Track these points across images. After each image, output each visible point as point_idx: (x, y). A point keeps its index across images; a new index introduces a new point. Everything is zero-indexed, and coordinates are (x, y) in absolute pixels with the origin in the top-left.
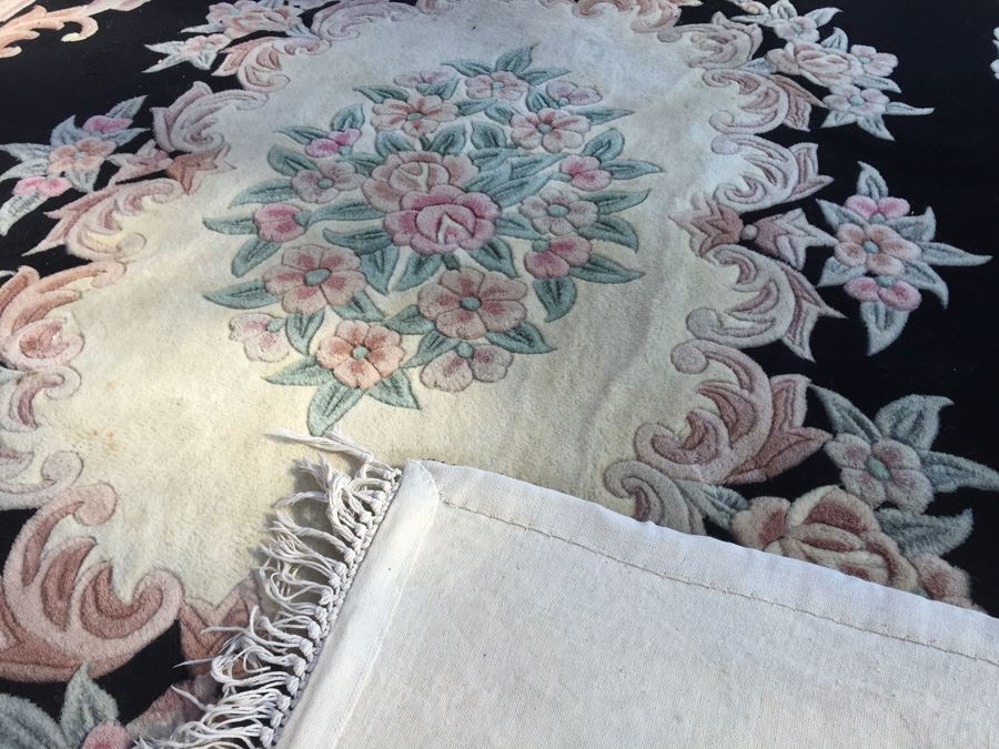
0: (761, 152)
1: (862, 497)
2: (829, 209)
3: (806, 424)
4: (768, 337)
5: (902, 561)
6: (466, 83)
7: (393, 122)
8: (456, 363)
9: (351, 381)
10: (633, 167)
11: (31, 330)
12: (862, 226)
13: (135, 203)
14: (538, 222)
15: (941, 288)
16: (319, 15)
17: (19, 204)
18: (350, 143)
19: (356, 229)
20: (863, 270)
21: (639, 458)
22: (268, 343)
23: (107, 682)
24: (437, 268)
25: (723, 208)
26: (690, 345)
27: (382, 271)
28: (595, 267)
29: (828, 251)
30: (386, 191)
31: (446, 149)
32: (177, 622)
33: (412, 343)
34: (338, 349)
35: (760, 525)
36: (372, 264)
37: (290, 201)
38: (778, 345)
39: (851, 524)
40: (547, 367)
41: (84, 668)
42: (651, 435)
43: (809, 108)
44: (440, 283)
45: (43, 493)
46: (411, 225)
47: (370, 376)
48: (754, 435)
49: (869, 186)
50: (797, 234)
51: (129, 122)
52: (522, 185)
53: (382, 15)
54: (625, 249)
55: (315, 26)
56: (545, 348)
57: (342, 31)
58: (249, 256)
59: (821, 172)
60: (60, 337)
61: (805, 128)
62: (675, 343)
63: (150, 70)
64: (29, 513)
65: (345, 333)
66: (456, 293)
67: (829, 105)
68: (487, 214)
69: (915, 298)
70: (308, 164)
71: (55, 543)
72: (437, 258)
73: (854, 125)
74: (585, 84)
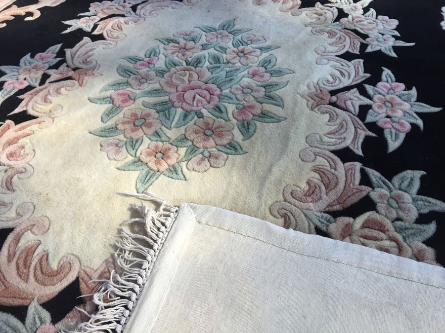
0: (338, 64)
1: (386, 216)
2: (369, 88)
3: (360, 184)
4: (343, 146)
5: (405, 244)
6: (205, 35)
7: (173, 53)
8: (202, 160)
9: (155, 168)
10: (281, 71)
11: (11, 148)
12: (384, 96)
13: (58, 92)
14: (238, 96)
15: (420, 122)
16: (139, 7)
17: (6, 92)
18: (154, 62)
19: (157, 101)
20: (385, 115)
21: (285, 201)
22: (118, 152)
23: (46, 305)
24: (193, 118)
25: (322, 89)
26: (307, 150)
27: (169, 119)
28: (264, 116)
29: (369, 107)
30: (170, 84)
31: (197, 64)
32: (77, 278)
33: (182, 151)
34: (149, 154)
35: (340, 229)
36: (164, 116)
37: (127, 89)
38: (347, 149)
39: (381, 228)
40: (243, 160)
41: (36, 299)
42: (291, 190)
43: (359, 44)
44: (195, 124)
45: (17, 221)
46: (182, 98)
47: (164, 166)
48: (337, 189)
49: (387, 77)
50: (355, 100)
51: (55, 55)
52: (231, 80)
53: (168, 7)
54: (278, 107)
55: (138, 12)
56: (242, 152)
57: (150, 13)
58: (109, 114)
59: (365, 72)
60: (24, 151)
61: (358, 53)
62: (300, 149)
63: (64, 33)
64: (10, 230)
65: (152, 147)
66: (202, 128)
67: (368, 42)
68: (215, 93)
69: (408, 127)
70: (135, 72)
71: (22, 243)
72: (193, 113)
73: (380, 51)
74: (259, 35)
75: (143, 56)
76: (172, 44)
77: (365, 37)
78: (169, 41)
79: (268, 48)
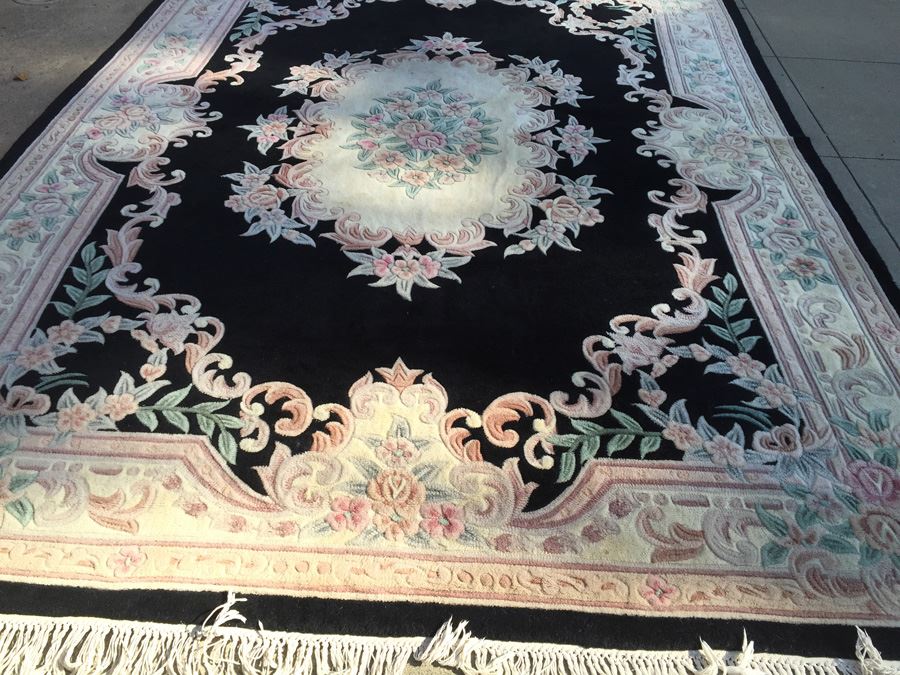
0: (534, 113)
1: (572, 198)
2: (559, 130)
3: (556, 183)
4: (544, 165)
6: (417, 95)
7: (395, 110)
8: (448, 178)
9: (416, 185)
10: (490, 120)
11: (300, 180)
12: (570, 134)
13: (310, 143)
14: (461, 139)
15: (595, 149)
16: (343, 70)
17: (264, 145)
18: (381, 118)
19: (398, 145)
20: (571, 146)
21: (510, 194)
22: (384, 178)
23: (381, 248)
24: (431, 154)
25: (524, 131)
26: (520, 168)
27: (413, 156)
28: (484, 150)
29: (560, 142)
30: (403, 133)
31: (419, 118)
32: (393, 237)
33: (432, 174)
34: (408, 177)
36: (408, 154)
37: (369, 138)
38: (546, 167)
39: (569, 203)
40: (477, 177)
41: (373, 246)
42: (512, 189)
43: (550, 98)
44: (434, 158)
45: (335, 216)
46: (417, 142)
47: (422, 183)
48: (542, 186)
49: (572, 122)
50: (550, 137)
51: (286, 115)
52: (452, 128)
53: (371, 70)
54: (494, 144)
55: (343, 75)
56: (475, 172)
57: (356, 76)
58: (363, 155)
59: (556, 118)
60: (312, 181)
61: (549, 105)
62: (515, 168)
63: (281, 96)
64: (334, 220)
65: (408, 173)
66: (441, 160)
67: (557, 97)
68: (442, 138)
69: (587, 152)
70: (368, 126)
71: (347, 226)
72: (430, 151)
73: (567, 103)
74: (465, 94)
75: (368, 113)
76: (390, 103)
77: (554, 92)
78: (387, 100)
79: (476, 104)
